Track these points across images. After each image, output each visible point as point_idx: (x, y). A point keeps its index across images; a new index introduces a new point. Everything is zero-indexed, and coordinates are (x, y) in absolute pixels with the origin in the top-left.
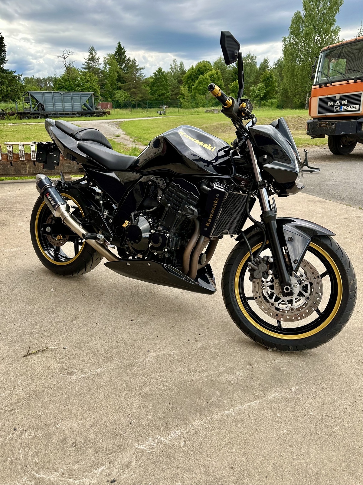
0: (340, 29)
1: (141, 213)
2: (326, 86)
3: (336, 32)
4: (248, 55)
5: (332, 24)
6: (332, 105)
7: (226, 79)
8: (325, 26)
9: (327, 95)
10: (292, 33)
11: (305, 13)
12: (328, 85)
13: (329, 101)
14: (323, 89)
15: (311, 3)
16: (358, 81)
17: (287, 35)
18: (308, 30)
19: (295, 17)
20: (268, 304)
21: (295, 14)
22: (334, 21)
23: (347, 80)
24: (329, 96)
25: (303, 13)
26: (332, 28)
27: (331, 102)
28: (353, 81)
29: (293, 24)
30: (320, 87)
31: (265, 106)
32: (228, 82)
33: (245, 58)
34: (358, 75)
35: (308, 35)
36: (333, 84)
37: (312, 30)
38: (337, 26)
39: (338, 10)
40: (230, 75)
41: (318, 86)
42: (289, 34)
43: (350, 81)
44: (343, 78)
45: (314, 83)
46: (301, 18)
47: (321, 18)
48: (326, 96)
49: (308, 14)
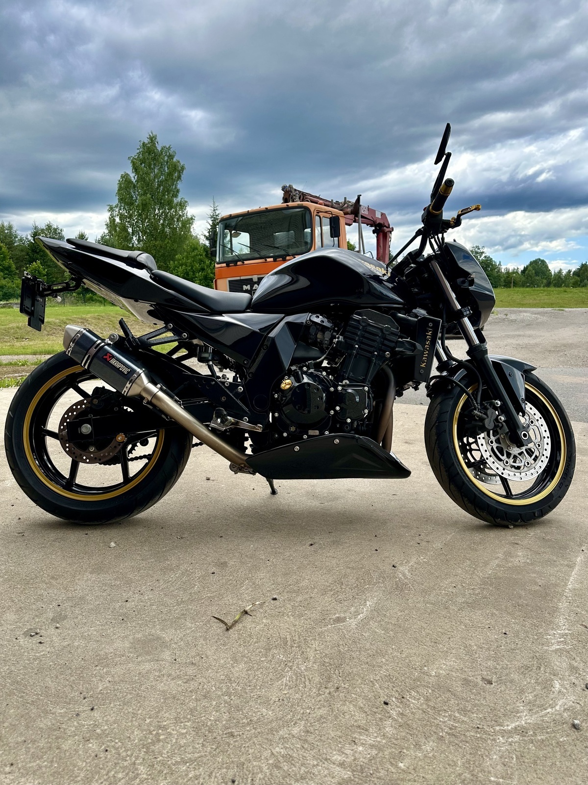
0: (186, 202)
1: (304, 366)
2: (236, 265)
3: (182, 205)
4: (48, 225)
5: (176, 196)
6: (249, 289)
7: (17, 259)
8: (166, 197)
9: (240, 276)
10: (121, 200)
11: (136, 177)
12: (239, 263)
13: (244, 284)
14: (232, 268)
15: (143, 165)
16: (278, 259)
17: (115, 201)
18: (144, 200)
19: (123, 180)
20: (501, 463)
21: (122, 177)
22: (178, 191)
23: (265, 258)
24: (242, 278)
25: (133, 177)
26: (175, 200)
27: (246, 286)
28: (272, 259)
29: (120, 189)
30: (228, 266)
31: (93, 301)
32: (22, 264)
33: (43, 229)
34: (276, 253)
35: (145, 207)
36: (246, 262)
37: (150, 199)
38: (182, 199)
39: (179, 177)
40: (24, 253)
41: (224, 265)
42: (117, 202)
43: (268, 260)
44: (258, 256)
45: (217, 260)
46: (130, 182)
47: (159, 186)
48: (238, 278)
49: (141, 179)
